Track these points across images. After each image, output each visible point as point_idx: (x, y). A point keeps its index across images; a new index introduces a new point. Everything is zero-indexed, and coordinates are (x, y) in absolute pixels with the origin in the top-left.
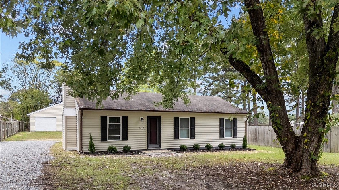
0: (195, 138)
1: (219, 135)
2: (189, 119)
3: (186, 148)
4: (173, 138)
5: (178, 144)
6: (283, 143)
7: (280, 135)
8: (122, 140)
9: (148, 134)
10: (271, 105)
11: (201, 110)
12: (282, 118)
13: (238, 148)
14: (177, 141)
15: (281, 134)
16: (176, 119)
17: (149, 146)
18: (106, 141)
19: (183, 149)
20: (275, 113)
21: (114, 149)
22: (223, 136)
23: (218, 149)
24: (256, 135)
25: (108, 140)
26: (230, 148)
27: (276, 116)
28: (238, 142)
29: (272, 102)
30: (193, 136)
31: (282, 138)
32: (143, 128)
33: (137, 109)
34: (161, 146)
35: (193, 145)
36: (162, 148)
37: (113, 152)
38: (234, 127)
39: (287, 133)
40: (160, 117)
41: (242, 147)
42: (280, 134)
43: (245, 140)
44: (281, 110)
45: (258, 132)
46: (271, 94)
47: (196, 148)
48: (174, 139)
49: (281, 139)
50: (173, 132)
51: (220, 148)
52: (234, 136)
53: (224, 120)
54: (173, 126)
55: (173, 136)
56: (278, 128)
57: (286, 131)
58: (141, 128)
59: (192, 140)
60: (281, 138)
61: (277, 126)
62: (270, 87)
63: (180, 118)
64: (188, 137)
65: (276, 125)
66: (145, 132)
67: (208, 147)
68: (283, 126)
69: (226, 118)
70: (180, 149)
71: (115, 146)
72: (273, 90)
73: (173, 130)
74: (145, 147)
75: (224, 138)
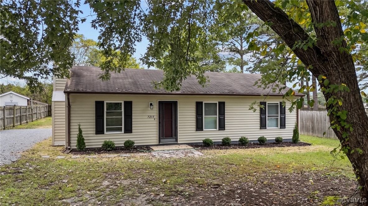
0: (225, 129)
1: (259, 125)
2: (216, 103)
3: (211, 143)
4: (195, 129)
5: (200, 137)
6: (354, 157)
7: (348, 141)
8: (125, 133)
9: (161, 124)
10: (326, 82)
11: (234, 91)
12: (351, 107)
13: (286, 143)
14: (200, 133)
15: (350, 139)
16: (199, 105)
17: (162, 140)
18: (103, 133)
19: (207, 144)
20: (334, 99)
21: (110, 145)
22: (266, 126)
23: (257, 144)
24: (313, 122)
25: (105, 133)
26: (275, 141)
27: (337, 103)
28: (287, 134)
29: (329, 76)
30: (222, 127)
31: (351, 148)
32: (153, 117)
33: (145, 91)
34: (179, 140)
35: (222, 138)
36: (179, 142)
37: (108, 149)
38: (281, 113)
39: (362, 138)
40: (177, 101)
41: (291, 141)
42: (346, 140)
43: (296, 132)
44: (349, 91)
45: (315, 119)
46: (327, 60)
47: (226, 144)
48: (197, 130)
49: (349, 151)
50: (195, 122)
51: (260, 143)
52: (281, 125)
53: (267, 105)
54: (195, 114)
55: (195, 127)
56: (343, 128)
57: (359, 134)
58: (150, 117)
59: (221, 132)
60: (349, 148)
61: (340, 125)
62: (325, 46)
63: (205, 103)
64: (216, 128)
65: (339, 122)
66: (156, 122)
67: (242, 141)
68: (354, 124)
69: (269, 101)
70: (203, 144)
71: (112, 140)
72: (331, 52)
73: (195, 119)
74: (156, 141)
75: (266, 129)
